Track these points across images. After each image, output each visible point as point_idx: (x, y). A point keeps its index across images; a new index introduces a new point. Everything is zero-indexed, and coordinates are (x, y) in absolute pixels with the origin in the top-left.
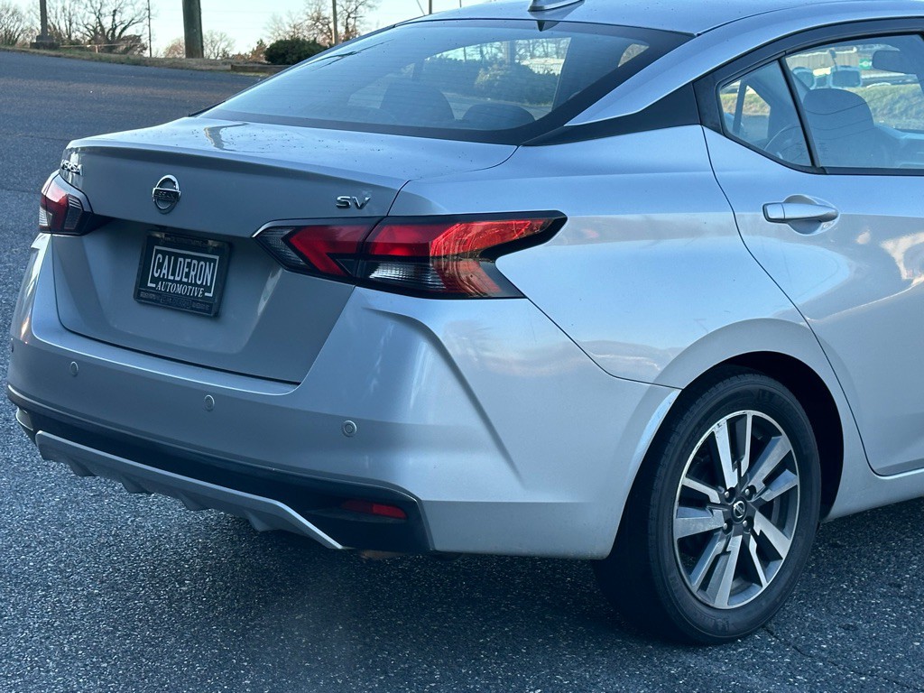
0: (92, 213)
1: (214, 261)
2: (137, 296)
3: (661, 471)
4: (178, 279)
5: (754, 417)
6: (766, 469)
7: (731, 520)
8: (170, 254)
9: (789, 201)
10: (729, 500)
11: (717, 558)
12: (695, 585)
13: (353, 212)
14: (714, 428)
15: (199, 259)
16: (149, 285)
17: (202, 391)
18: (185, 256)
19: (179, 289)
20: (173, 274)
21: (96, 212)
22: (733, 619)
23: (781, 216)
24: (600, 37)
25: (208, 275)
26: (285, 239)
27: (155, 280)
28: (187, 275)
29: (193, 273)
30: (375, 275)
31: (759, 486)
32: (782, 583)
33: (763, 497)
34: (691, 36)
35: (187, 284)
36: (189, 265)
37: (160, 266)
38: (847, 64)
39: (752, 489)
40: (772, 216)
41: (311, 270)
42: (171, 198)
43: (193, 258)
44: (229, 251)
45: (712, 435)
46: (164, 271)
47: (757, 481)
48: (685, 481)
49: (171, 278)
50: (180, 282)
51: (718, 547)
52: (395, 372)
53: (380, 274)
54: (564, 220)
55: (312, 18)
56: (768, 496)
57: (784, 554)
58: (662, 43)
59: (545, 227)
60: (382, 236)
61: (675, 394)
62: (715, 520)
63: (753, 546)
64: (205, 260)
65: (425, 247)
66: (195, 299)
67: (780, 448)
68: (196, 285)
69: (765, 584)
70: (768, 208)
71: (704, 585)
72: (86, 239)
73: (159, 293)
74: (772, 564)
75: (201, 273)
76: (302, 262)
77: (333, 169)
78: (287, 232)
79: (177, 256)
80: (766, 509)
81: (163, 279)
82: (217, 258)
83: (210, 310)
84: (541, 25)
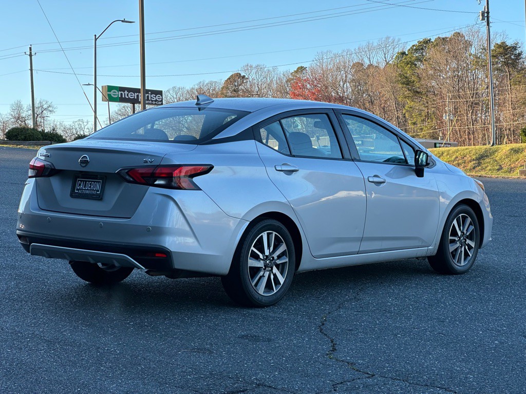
0: (55, 169)
1: (100, 182)
2: (72, 196)
3: (243, 251)
4: (86, 188)
5: (275, 234)
6: (278, 252)
7: (266, 266)
8: (84, 181)
9: (283, 164)
10: (266, 259)
11: (261, 277)
12: (253, 284)
13: (149, 164)
14: (263, 234)
15: (94, 182)
16: (76, 191)
17: (99, 222)
18: (89, 181)
19: (87, 192)
20: (85, 187)
21: (56, 168)
22: (264, 298)
23: (280, 169)
24: (221, 113)
25: (98, 187)
26: (127, 173)
27: (77, 190)
28: (90, 187)
29: (92, 186)
30: (156, 183)
31: (276, 258)
32: (281, 292)
33: (276, 261)
34: (250, 113)
35: (90, 190)
36: (91, 184)
37: (80, 185)
38: (326, 145)
39: (273, 258)
40: (278, 169)
41: (135, 182)
42: (86, 162)
43: (92, 181)
44: (105, 178)
45: (262, 236)
46: (81, 186)
47: (275, 255)
48: (252, 248)
49: (84, 188)
50: (88, 189)
51: (261, 273)
52: (162, 213)
53: (157, 182)
54: (213, 167)
55: (15, 117)
56: (279, 262)
57: (282, 284)
58: (241, 114)
59: (208, 169)
60: (158, 171)
61: (248, 223)
62: (260, 264)
63: (272, 277)
64: (97, 182)
65: (172, 174)
66: (94, 195)
67: (283, 248)
68: (93, 190)
69: (275, 291)
70: (276, 166)
71: (256, 285)
72: (51, 178)
73: (80, 194)
74: (278, 285)
75: (95, 186)
76: (131, 179)
77: (143, 151)
78: (127, 171)
79: (86, 181)
80: (277, 266)
81: (81, 189)
82: (101, 181)
83: (99, 198)
84: (200, 109)
